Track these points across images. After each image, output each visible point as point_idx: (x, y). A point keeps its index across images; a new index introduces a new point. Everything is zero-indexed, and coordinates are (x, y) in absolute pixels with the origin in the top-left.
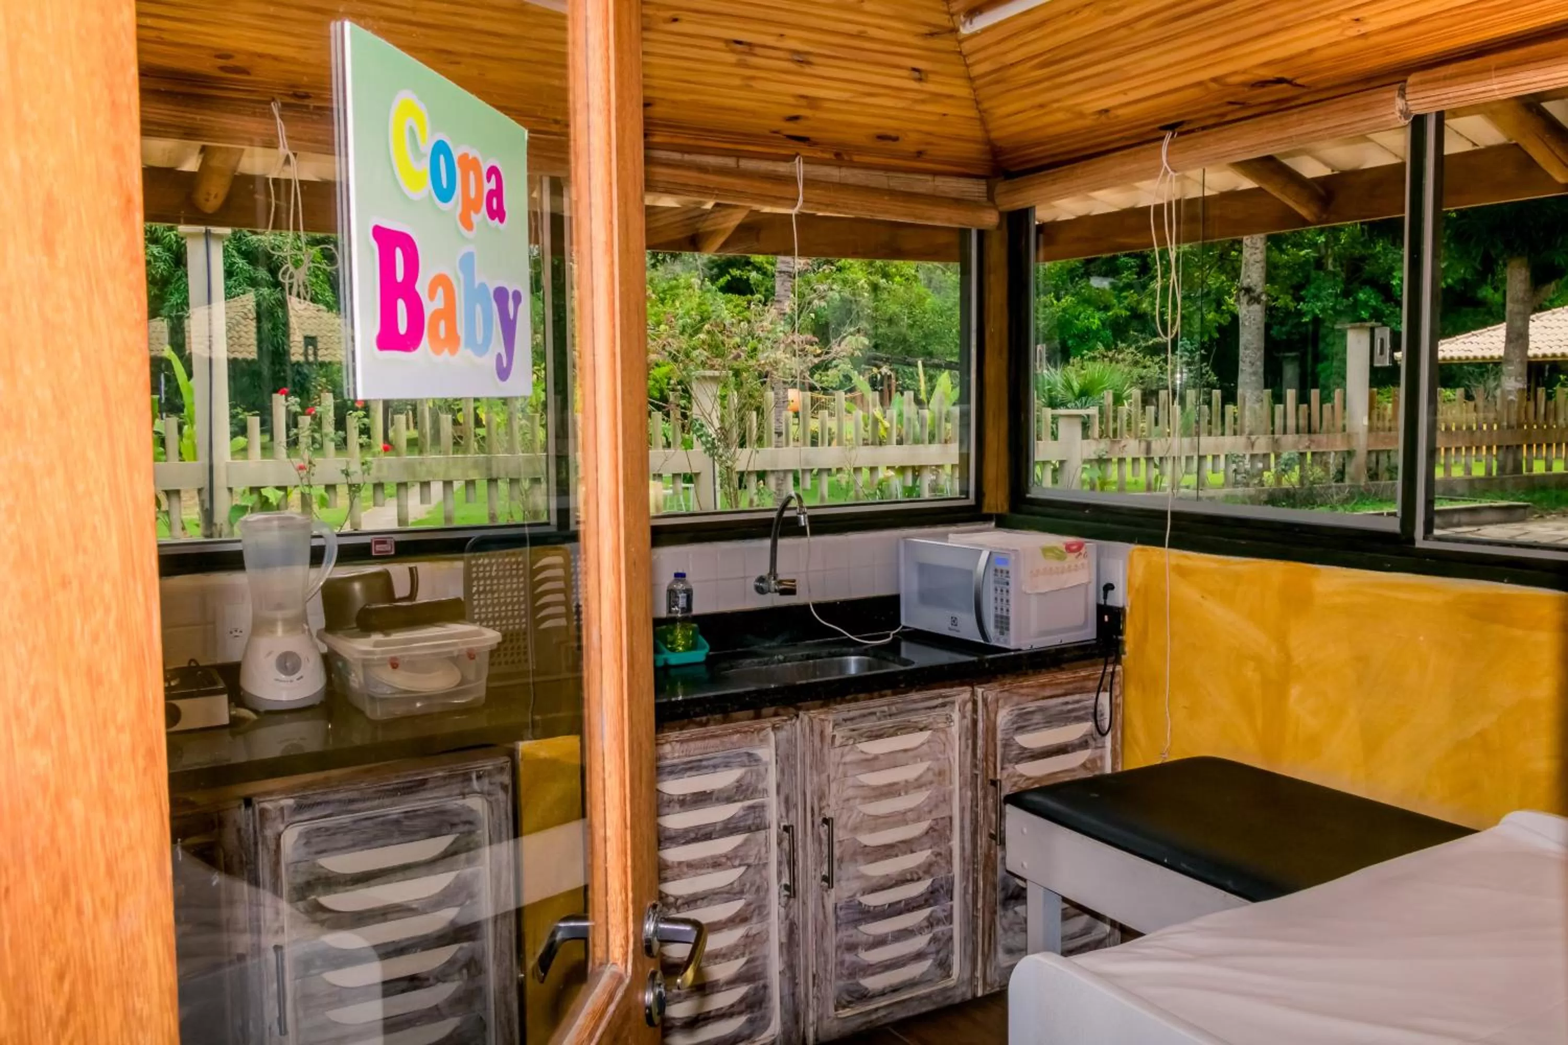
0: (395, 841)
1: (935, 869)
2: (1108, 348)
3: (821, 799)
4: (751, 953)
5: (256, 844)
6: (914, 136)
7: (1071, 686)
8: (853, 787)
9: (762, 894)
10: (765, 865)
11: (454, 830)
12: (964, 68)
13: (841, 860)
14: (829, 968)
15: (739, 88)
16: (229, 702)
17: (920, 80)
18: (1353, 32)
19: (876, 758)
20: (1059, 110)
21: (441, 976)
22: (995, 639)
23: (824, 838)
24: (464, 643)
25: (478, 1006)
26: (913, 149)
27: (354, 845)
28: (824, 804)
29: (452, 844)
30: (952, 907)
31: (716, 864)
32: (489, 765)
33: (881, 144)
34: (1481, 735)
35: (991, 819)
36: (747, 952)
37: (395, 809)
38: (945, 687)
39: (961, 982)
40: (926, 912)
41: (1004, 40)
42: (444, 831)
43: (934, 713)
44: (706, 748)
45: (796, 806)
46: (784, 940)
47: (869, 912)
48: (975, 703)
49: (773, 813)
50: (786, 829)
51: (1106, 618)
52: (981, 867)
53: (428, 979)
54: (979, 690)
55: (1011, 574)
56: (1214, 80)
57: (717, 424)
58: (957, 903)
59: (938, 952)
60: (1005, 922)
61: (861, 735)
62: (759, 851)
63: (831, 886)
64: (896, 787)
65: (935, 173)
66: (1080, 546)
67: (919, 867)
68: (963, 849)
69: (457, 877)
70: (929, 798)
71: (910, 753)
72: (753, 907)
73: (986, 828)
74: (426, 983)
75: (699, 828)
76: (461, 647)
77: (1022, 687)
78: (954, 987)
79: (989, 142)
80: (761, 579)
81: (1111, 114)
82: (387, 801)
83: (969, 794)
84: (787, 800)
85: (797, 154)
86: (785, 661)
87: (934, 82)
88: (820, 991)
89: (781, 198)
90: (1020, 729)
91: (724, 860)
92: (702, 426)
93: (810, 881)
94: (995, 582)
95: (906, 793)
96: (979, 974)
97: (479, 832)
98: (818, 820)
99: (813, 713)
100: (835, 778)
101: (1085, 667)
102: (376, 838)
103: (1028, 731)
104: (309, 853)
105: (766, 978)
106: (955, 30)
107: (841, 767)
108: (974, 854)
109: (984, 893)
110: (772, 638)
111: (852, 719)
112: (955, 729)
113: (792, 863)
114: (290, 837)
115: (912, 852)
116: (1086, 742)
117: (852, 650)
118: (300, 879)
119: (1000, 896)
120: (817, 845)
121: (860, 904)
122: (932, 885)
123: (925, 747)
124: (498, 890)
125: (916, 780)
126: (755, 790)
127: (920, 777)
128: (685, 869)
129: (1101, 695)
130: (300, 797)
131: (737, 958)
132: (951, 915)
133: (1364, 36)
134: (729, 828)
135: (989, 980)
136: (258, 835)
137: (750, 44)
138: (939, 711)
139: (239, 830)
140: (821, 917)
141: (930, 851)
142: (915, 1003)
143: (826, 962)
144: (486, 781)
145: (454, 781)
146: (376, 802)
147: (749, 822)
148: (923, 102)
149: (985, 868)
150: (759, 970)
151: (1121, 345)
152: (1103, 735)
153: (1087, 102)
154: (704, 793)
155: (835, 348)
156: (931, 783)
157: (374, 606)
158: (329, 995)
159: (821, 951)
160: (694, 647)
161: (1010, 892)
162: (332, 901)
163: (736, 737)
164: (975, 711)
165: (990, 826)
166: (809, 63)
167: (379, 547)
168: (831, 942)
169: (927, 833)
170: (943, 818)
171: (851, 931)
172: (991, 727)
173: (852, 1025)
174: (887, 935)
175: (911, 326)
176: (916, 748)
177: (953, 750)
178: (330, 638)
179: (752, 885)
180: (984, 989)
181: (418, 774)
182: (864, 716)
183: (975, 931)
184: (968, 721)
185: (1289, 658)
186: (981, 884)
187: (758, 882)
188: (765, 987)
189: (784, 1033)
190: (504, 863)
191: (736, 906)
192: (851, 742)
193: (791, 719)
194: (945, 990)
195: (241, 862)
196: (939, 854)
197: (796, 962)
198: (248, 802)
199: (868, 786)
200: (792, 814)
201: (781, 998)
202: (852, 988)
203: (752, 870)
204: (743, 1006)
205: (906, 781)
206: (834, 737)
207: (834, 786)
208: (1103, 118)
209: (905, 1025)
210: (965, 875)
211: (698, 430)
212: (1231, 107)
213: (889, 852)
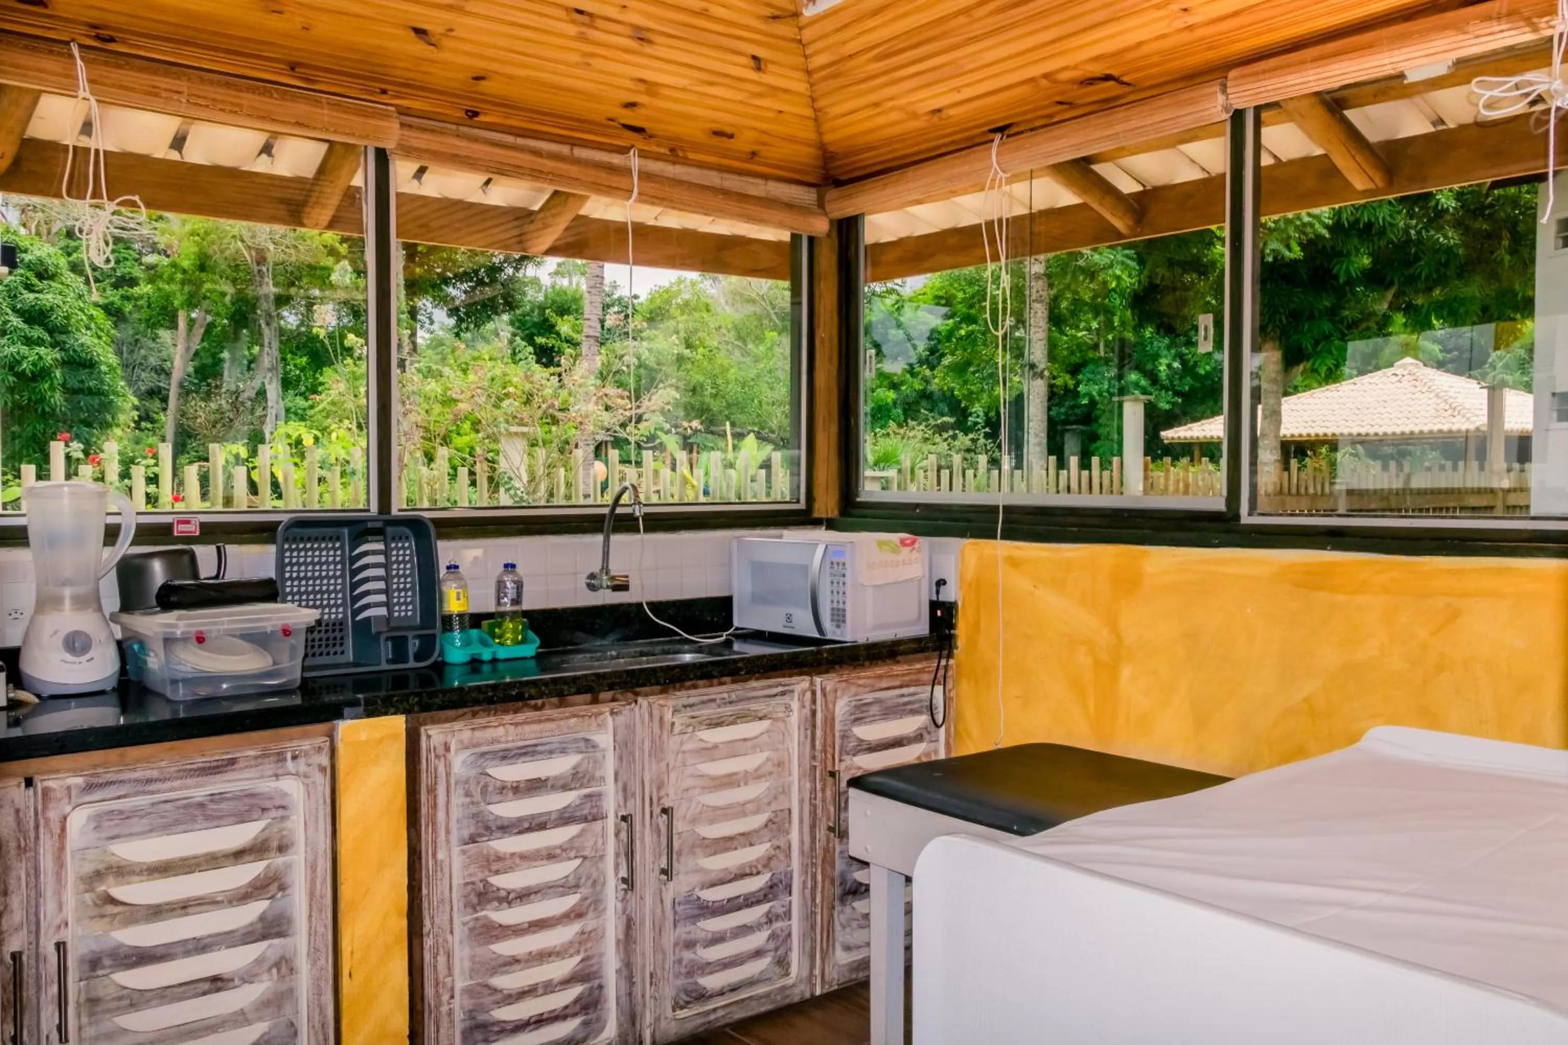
0: (198, 826)
1: (773, 863)
2: (900, 426)
3: (659, 788)
4: (586, 951)
5: (37, 827)
6: (749, 135)
7: (907, 678)
8: (693, 776)
9: (598, 888)
10: (602, 857)
11: (266, 814)
12: (803, 59)
13: (680, 853)
14: (667, 966)
15: (577, 65)
16: (8, 683)
17: (759, 69)
18: (1180, 24)
19: (716, 747)
20: (892, 109)
21: (248, 977)
22: (831, 633)
23: (663, 829)
24: (279, 619)
25: (288, 1009)
26: (748, 148)
27: (151, 831)
28: (663, 793)
29: (263, 830)
30: (790, 902)
31: (550, 856)
32: (306, 745)
33: (717, 140)
34: (1307, 700)
35: (829, 812)
36: (582, 949)
37: (200, 790)
38: (784, 676)
39: (800, 981)
40: (764, 908)
41: (846, 26)
42: (255, 816)
43: (773, 702)
44: (541, 732)
45: (634, 795)
46: (621, 937)
47: (707, 907)
48: (814, 693)
49: (611, 804)
50: (624, 818)
51: (939, 613)
52: (819, 861)
53: (233, 980)
54: (818, 680)
55: (847, 566)
56: (1046, 76)
57: (525, 478)
58: (795, 898)
59: (776, 949)
60: (843, 918)
61: (700, 723)
62: (595, 843)
63: (670, 879)
64: (735, 777)
65: (766, 177)
66: (913, 543)
67: (758, 860)
68: (802, 842)
69: (268, 867)
70: (768, 789)
71: (750, 743)
72: (588, 901)
73: (824, 820)
74: (231, 984)
75: (533, 817)
76: (274, 622)
77: (859, 678)
78: (794, 985)
79: (822, 147)
80: (592, 576)
81: (944, 114)
82: (190, 781)
83: (808, 785)
84: (625, 789)
85: (632, 146)
86: (618, 657)
87: (775, 74)
88: (657, 991)
89: (617, 188)
90: (857, 721)
91: (558, 851)
92: (510, 479)
93: (648, 876)
94: (832, 575)
95: (746, 784)
96: (817, 972)
97: (294, 817)
98: (657, 810)
99: (652, 699)
100: (674, 767)
101: (919, 661)
102: (176, 823)
103: (865, 723)
104: (99, 839)
105: (601, 977)
106: (796, 15)
107: (680, 755)
108: (813, 848)
109: (823, 887)
110: (603, 636)
111: (691, 706)
112: (794, 719)
113: (630, 854)
114: (78, 820)
115: (751, 845)
116: (921, 735)
117: (686, 647)
118: (88, 868)
119: (838, 891)
120: (655, 836)
121: (699, 898)
122: (771, 880)
123: (765, 737)
124: (313, 881)
125: (756, 770)
126: (592, 778)
127: (759, 767)
128: (518, 861)
129: (936, 687)
130: (92, 775)
131: (571, 956)
132: (790, 911)
133: (1190, 28)
134: (565, 818)
135: (827, 978)
136: (40, 816)
137: (591, 15)
138: (779, 700)
139: (17, 811)
140: (659, 911)
141: (769, 845)
142: (754, 1003)
143: (664, 960)
144: (302, 761)
145: (267, 760)
146: (177, 783)
147: (586, 812)
148: (760, 95)
149: (823, 861)
150: (595, 968)
151: (911, 423)
152: (938, 726)
153: (922, 100)
154: (538, 780)
155: (646, 403)
156: (771, 773)
157: (177, 582)
158: (120, 998)
159: (658, 948)
160: (524, 641)
161: (848, 886)
162: (126, 892)
163: (573, 720)
164: (814, 701)
165: (829, 819)
166: (650, 42)
167: (182, 527)
168: (670, 937)
169: (766, 825)
170: (782, 811)
171: (690, 928)
172: (829, 717)
173: (689, 1026)
174: (725, 932)
175: (715, 396)
176: (756, 738)
177: (792, 741)
178: (126, 618)
179: (588, 878)
180: (822, 987)
181: (228, 753)
182: (703, 702)
183: (813, 927)
184: (807, 711)
185: (1119, 638)
186: (819, 878)
187: (595, 874)
188: (601, 987)
189: (619, 1036)
190: (321, 851)
191: (570, 901)
192: (690, 729)
193: (630, 704)
194: (784, 988)
195: (19, 847)
196: (778, 847)
197: (632, 960)
198: (29, 782)
199: (708, 776)
200: (630, 803)
201: (618, 998)
202: (690, 988)
203: (587, 863)
204: (578, 1007)
205: (746, 772)
206: (673, 724)
207: (673, 776)
208: (935, 119)
209: (745, 1025)
210: (804, 869)
211: (506, 483)
212: (1060, 107)
213: (728, 844)
